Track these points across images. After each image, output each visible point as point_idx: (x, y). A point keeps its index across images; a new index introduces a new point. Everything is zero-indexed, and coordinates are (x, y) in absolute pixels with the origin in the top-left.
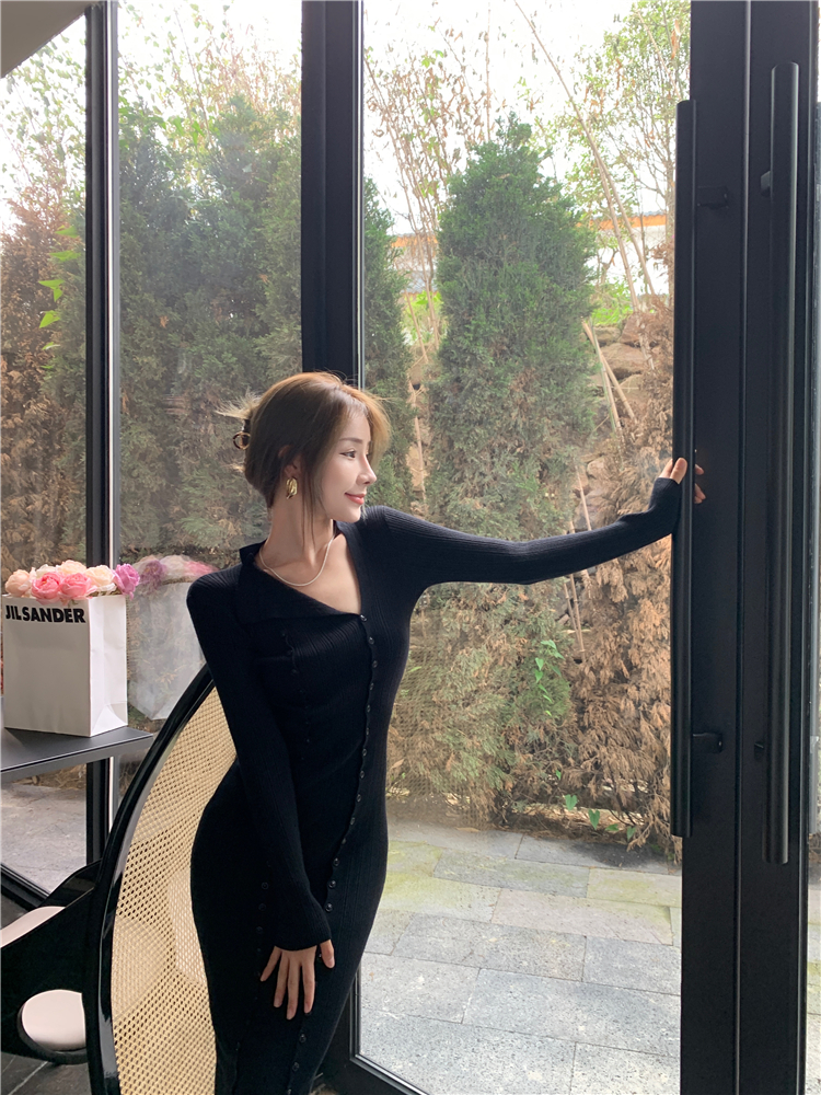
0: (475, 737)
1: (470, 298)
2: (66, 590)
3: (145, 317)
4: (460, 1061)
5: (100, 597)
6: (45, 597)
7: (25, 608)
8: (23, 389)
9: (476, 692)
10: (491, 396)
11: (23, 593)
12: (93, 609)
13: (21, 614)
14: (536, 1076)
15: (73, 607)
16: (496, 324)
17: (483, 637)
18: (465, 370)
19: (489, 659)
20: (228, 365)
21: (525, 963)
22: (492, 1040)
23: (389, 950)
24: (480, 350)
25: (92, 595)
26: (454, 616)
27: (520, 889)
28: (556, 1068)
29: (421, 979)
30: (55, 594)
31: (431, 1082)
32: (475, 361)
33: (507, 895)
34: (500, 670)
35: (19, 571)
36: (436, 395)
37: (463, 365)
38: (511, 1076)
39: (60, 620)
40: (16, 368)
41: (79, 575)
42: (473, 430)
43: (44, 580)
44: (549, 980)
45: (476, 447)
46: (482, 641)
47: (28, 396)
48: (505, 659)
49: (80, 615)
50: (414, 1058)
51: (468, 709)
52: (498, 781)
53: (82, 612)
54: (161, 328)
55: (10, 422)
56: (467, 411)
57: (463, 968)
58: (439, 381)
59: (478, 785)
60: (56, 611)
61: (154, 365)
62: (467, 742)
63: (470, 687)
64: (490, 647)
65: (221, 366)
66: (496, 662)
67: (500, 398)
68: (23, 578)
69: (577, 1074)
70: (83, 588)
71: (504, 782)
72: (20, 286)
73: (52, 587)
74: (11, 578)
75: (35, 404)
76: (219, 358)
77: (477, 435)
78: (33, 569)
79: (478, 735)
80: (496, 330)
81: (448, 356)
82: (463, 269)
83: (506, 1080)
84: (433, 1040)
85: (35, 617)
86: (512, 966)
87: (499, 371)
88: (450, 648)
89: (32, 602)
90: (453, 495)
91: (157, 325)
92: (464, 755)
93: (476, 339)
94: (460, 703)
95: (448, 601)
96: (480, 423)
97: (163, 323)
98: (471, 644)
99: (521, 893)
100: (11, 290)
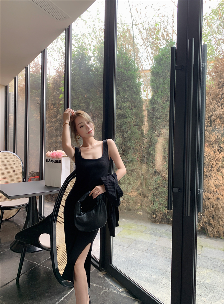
0: (158, 198)
1: (158, 87)
2: (57, 156)
3: (82, 95)
4: (137, 271)
5: (65, 157)
6: (53, 157)
7: (50, 160)
8: (57, 112)
9: (159, 187)
10: (162, 111)
11: (49, 156)
12: (63, 160)
13: (49, 161)
14: (154, 277)
15: (59, 160)
16: (164, 94)
17: (160, 173)
18: (155, 105)
19: (162, 179)
20: (99, 105)
21: (160, 253)
22: (146, 268)
23: (128, 246)
24: (159, 100)
25: (63, 157)
26: (152, 167)
27: (165, 237)
28: (159, 276)
29: (133, 253)
30: (55, 157)
31: (129, 274)
32: (158, 103)
33: (161, 238)
34: (164, 182)
35: (49, 152)
36: (149, 112)
37: (155, 104)
38: (148, 276)
39: (56, 162)
40: (55, 107)
41: (60, 153)
42: (157, 120)
43: (53, 153)
44: (164, 258)
45: (158, 125)
46: (160, 174)
47: (58, 114)
48: (166, 179)
49: (60, 161)
50: (127, 269)
51: (157, 191)
52: (164, 210)
53: (60, 160)
54: (85, 98)
55: (54, 120)
56: (156, 115)
57: (144, 252)
58: (149, 108)
59: (158, 211)
60: (55, 160)
61: (84, 106)
62: (156, 199)
63: (157, 186)
64: (162, 176)
65: (98, 106)
66: (164, 179)
67: (164, 112)
68: (49, 153)
69: (164, 278)
70: (61, 155)
71: (165, 210)
72: (56, 89)
73: (54, 155)
74: (47, 153)
75: (59, 116)
76: (97, 104)
77: (158, 121)
78: (51, 151)
79: (159, 198)
80: (163, 95)
81: (152, 102)
82: (156, 80)
83: (147, 276)
84: (132, 266)
85: (51, 162)
86: (156, 253)
87: (164, 105)
88: (151, 175)
89: (51, 158)
90: (153, 136)
91: (84, 97)
92: (155, 203)
93: (158, 98)
94: (155, 189)
95: (150, 164)
96: (159, 118)
97: (86, 96)
98: (157, 175)
99: (165, 238)
100: (55, 90)
